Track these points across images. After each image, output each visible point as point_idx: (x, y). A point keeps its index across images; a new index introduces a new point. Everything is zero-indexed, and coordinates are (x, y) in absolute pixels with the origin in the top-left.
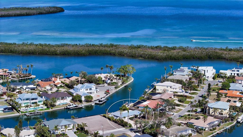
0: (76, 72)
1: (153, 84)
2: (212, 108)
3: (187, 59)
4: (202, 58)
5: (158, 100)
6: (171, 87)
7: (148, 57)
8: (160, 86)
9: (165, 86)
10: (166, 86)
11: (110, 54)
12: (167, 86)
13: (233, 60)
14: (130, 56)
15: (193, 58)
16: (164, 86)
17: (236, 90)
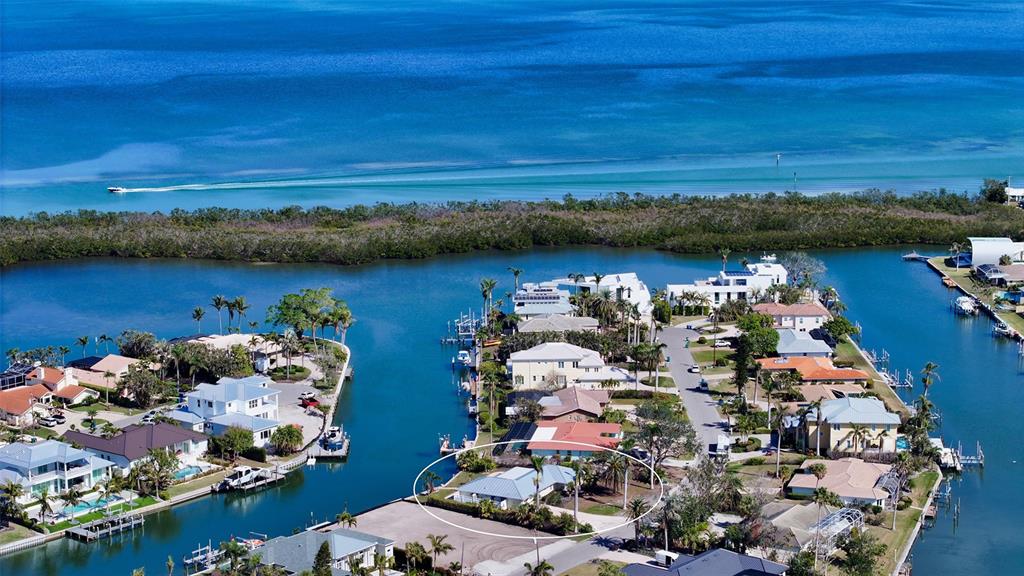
0: (104, 337)
1: (461, 358)
2: (837, 426)
3: (452, 251)
4: (512, 244)
5: (568, 416)
6: (576, 364)
7: (293, 256)
8: (528, 361)
9: (551, 361)
10: (556, 361)
11: (113, 253)
12: (561, 363)
13: (635, 243)
14: (208, 257)
15: (476, 247)
16: (546, 361)
17: (805, 354)
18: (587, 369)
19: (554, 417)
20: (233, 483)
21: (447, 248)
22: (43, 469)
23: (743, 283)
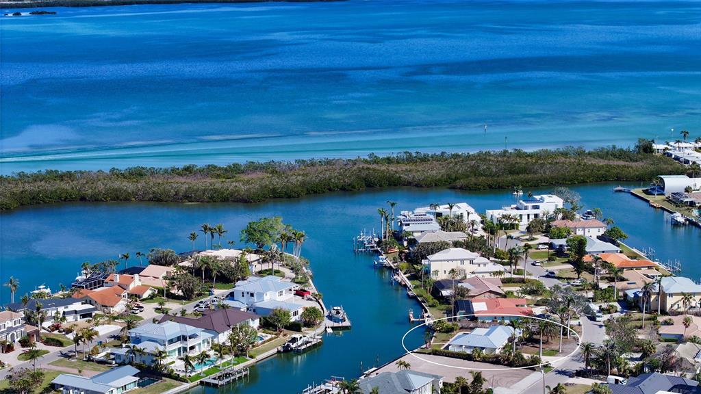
2: (671, 295)
3: (315, 192)
4: (353, 187)
6: (472, 262)
7: (211, 198)
8: (441, 261)
9: (456, 260)
10: (459, 260)
11: (83, 199)
12: (462, 261)
14: (151, 200)
15: (330, 190)
16: (452, 260)
17: (603, 252)
18: (479, 265)
19: (474, 296)
20: (293, 346)
21: (312, 190)
22: (171, 342)
23: (537, 207)
